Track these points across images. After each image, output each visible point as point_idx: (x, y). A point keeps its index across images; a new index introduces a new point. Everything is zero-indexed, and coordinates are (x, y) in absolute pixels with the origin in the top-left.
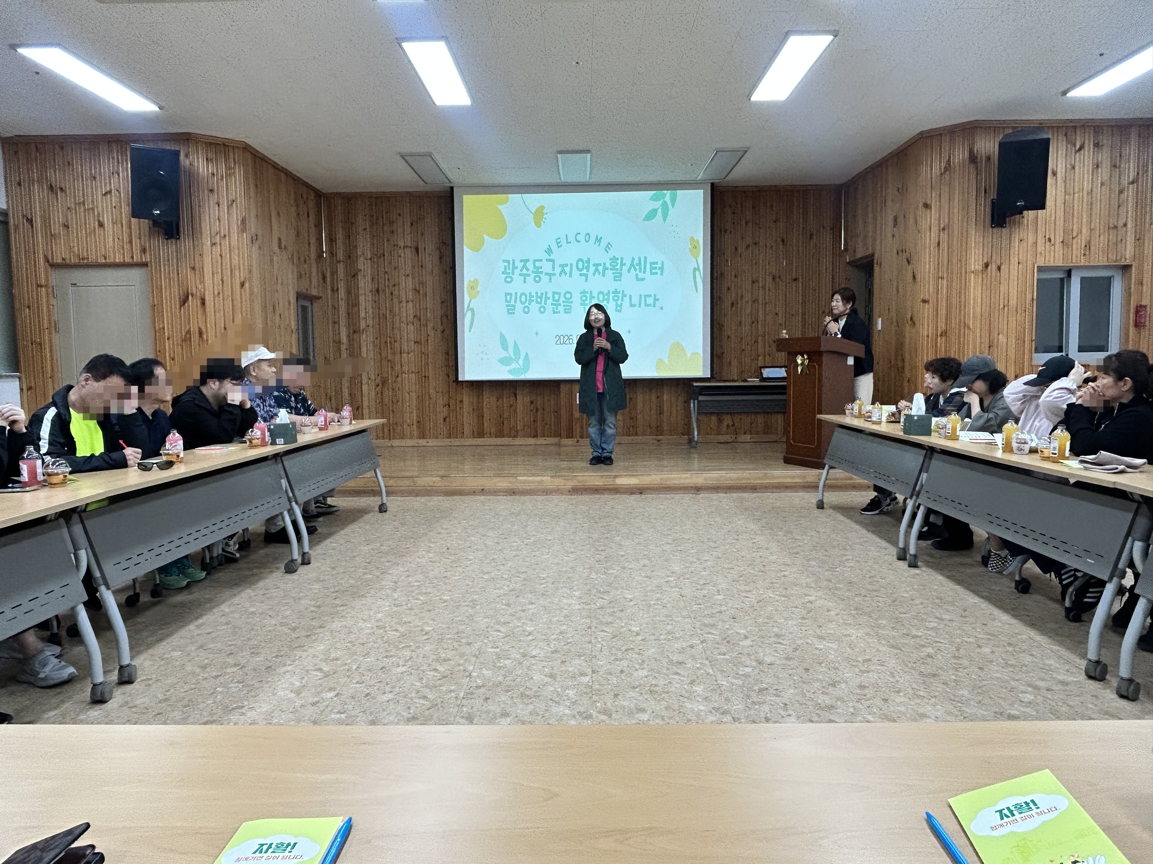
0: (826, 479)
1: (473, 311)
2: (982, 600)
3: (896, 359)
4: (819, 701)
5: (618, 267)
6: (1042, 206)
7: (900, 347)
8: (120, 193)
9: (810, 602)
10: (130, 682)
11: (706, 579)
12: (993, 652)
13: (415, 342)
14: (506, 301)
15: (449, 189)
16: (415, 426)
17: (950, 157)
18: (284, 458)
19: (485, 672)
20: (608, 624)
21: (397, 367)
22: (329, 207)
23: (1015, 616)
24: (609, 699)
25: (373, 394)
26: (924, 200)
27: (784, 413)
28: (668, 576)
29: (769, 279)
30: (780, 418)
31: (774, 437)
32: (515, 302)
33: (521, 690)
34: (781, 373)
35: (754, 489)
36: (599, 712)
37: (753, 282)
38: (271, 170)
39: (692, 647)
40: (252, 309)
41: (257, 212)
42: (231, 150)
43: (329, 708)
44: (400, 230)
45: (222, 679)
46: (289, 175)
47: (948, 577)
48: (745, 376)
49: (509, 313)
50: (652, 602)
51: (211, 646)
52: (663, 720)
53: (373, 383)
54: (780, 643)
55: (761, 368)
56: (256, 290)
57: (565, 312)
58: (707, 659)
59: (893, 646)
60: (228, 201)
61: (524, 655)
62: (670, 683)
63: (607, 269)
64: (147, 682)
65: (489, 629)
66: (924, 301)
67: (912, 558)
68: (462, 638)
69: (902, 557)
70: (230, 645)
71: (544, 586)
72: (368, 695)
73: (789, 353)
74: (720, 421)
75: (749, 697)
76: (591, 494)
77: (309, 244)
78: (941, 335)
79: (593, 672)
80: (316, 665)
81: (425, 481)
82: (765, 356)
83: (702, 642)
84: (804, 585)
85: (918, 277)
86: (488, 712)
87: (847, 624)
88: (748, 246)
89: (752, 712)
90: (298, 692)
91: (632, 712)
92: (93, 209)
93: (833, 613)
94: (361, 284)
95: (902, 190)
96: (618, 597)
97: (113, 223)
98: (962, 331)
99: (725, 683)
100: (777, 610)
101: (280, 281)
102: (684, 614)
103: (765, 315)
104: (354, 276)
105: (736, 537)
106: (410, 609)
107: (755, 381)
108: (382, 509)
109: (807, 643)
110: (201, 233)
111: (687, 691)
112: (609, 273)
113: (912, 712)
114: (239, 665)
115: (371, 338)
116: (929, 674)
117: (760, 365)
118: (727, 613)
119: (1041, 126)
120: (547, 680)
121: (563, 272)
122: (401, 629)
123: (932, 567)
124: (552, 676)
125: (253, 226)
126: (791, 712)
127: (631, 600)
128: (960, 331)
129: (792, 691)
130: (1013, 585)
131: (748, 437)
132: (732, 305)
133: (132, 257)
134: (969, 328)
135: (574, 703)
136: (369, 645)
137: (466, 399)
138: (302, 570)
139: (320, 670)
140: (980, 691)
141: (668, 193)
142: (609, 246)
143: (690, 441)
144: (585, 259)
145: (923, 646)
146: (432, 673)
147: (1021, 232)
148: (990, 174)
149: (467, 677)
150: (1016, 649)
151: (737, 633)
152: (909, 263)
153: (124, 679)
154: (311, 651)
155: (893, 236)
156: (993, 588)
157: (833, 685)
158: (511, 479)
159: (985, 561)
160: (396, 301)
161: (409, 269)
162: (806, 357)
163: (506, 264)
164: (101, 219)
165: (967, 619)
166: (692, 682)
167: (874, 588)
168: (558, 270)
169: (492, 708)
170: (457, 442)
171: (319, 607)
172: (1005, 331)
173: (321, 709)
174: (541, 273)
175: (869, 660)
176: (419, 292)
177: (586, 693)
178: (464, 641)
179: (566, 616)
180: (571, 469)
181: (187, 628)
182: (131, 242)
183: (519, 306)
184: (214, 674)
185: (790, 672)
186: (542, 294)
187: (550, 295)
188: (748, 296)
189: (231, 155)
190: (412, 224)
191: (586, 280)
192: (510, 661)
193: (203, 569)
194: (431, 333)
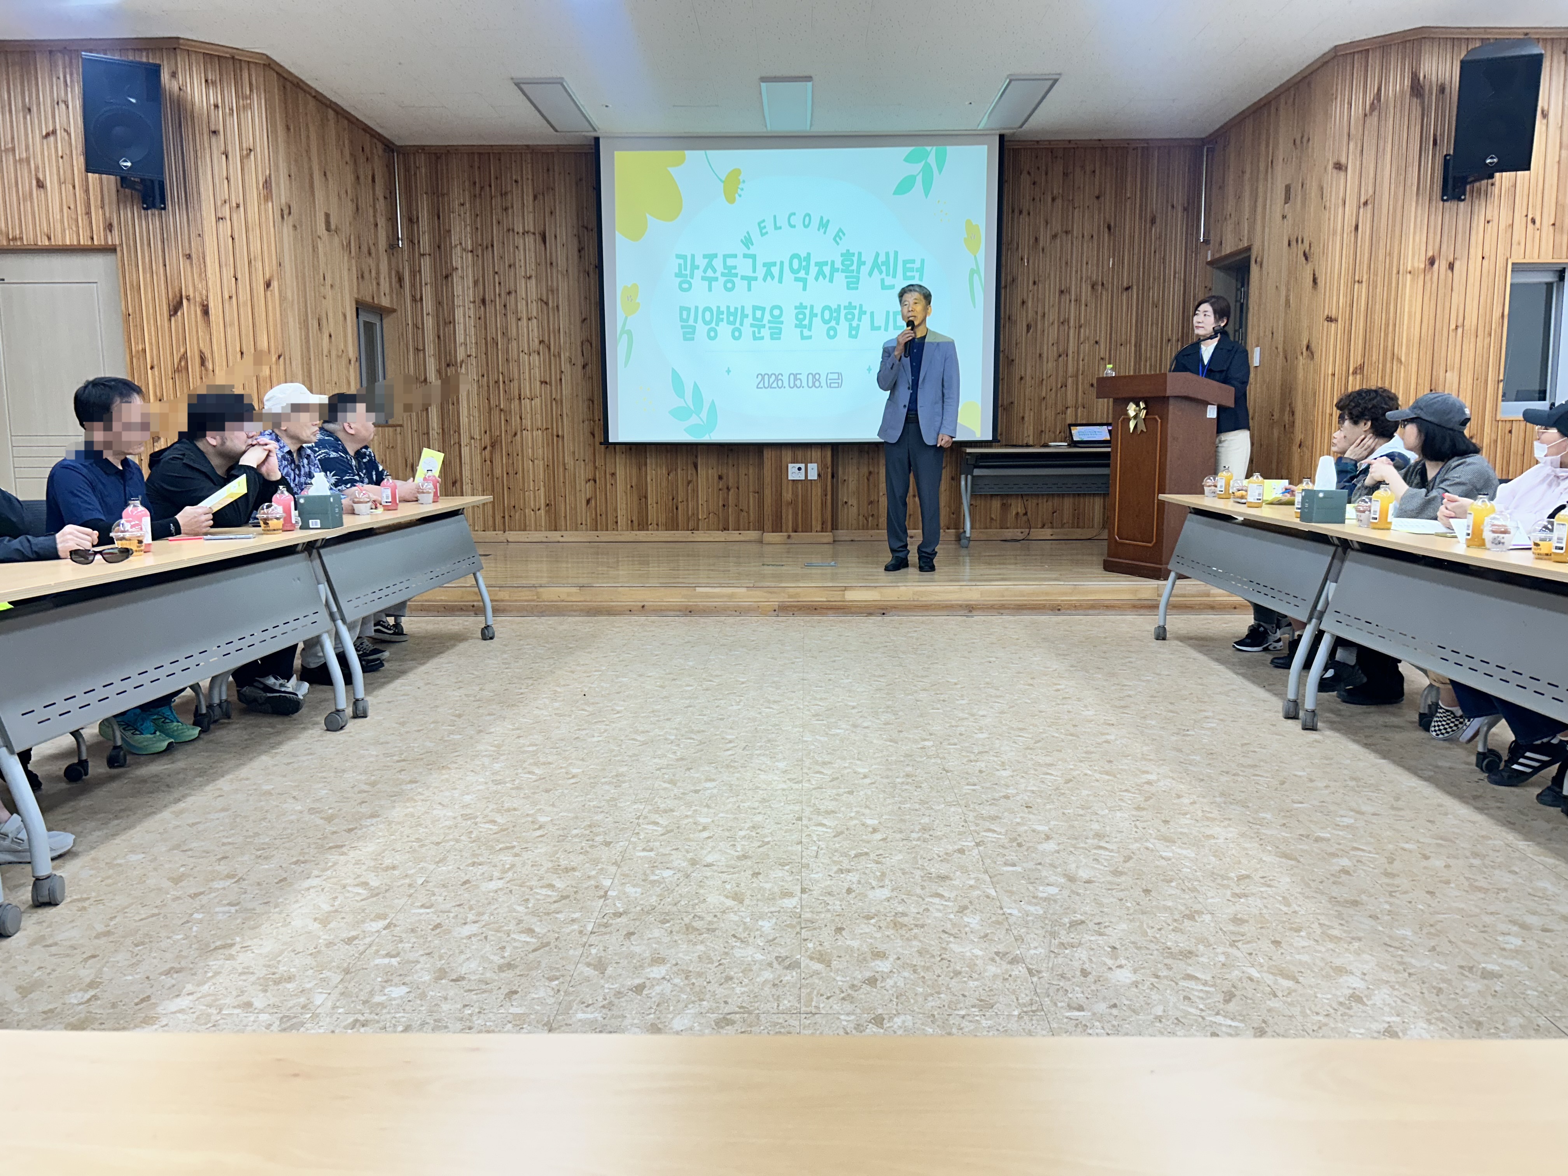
0: (1170, 595)
1: (629, 333)
2: (1425, 783)
3: (1282, 410)
4: (1169, 944)
5: (854, 267)
6: (1525, 165)
7: (1287, 391)
8: (69, 134)
9: (1149, 783)
10: (52, 903)
11: (983, 745)
12: (1447, 866)
13: (542, 382)
14: (682, 320)
15: (593, 143)
16: (542, 512)
17: (1379, 89)
18: (322, 551)
19: (629, 889)
20: (829, 812)
21: (515, 421)
22: (407, 170)
23: (1480, 810)
24: (826, 935)
25: (478, 460)
26: (1335, 160)
27: (1105, 495)
28: (925, 740)
29: (1086, 288)
30: (1098, 502)
31: (1089, 533)
32: (696, 321)
33: (687, 920)
34: (1102, 433)
35: (1056, 609)
36: (812, 959)
37: (1062, 292)
38: (312, 103)
39: (961, 851)
40: (284, 324)
41: (290, 169)
42: (244, 65)
43: (374, 948)
44: (517, 205)
45: (204, 899)
46: (340, 113)
47: (1366, 746)
48: (1045, 438)
49: (685, 339)
50: (898, 780)
51: (194, 845)
52: (915, 971)
53: (478, 445)
54: (1101, 848)
55: (1070, 425)
56: (289, 295)
57: (772, 338)
58: (986, 872)
59: (1285, 856)
60: (241, 149)
61: (693, 862)
62: (927, 910)
63: (837, 270)
64: (80, 905)
65: (641, 821)
66: (1330, 319)
67: (1310, 715)
68: (597, 835)
69: (1291, 715)
70: (224, 844)
71: (730, 752)
72: (438, 926)
73: (1116, 400)
74: (1005, 507)
75: (1054, 935)
76: (808, 614)
77: (376, 225)
78: (1355, 373)
79: (803, 891)
80: (359, 876)
81: (553, 594)
82: (1076, 408)
83: (978, 845)
84: (1139, 756)
85: (1321, 282)
86: (631, 955)
87: (1208, 819)
88: (1055, 237)
89: (1060, 960)
90: (324, 921)
91: (865, 959)
92: (28, 160)
93: (1186, 801)
94: (458, 290)
95: (1301, 143)
96: (846, 772)
97: (60, 183)
98: (1388, 365)
99: (1015, 912)
100: (1096, 795)
101: (329, 281)
102: (949, 799)
103: (1080, 343)
104: (447, 277)
105: (1031, 682)
106: (518, 788)
107: (1061, 446)
108: (487, 634)
109: (1147, 849)
110: (199, 201)
111: (954, 925)
112: (840, 277)
113: (1322, 964)
114: (233, 876)
115: (473, 375)
116: (1346, 902)
117: (1069, 421)
118: (1018, 798)
119: (1527, 36)
120: (730, 903)
121: (769, 274)
122: (500, 820)
123: (1338, 730)
124: (738, 898)
125: (282, 192)
126: (1123, 962)
127: (865, 777)
128: (1384, 366)
129: (1124, 926)
130: (1473, 759)
131: (1047, 533)
132: (1029, 327)
133: (92, 239)
134: (1400, 361)
135: (771, 942)
136: (448, 845)
137: (620, 473)
138: (353, 726)
139: (365, 884)
140: (1432, 930)
141: (932, 151)
142: (839, 235)
143: (959, 538)
144: (803, 255)
145: (1334, 855)
146: (544, 891)
147: (1489, 207)
148: (1443, 112)
149: (600, 897)
150: (1487, 862)
151: (1034, 831)
152: (1307, 259)
153: (41, 900)
154: (352, 854)
155: (1284, 217)
156: (1440, 764)
157: (1191, 917)
158: (685, 591)
159: (1425, 722)
160: (511, 319)
161: (531, 270)
162: (1142, 405)
163: (681, 261)
164: (41, 177)
165: (1401, 813)
166: (962, 909)
167: (1250, 762)
168: (761, 272)
169: (637, 949)
170: (605, 536)
171: (373, 784)
172: (1457, 366)
173: (361, 948)
174: (736, 275)
175: (1248, 877)
176: (547, 304)
177: (792, 926)
178: (599, 839)
179: (764, 800)
180: (779, 577)
181: (158, 817)
182: (88, 213)
183: (701, 329)
184: (192, 891)
185: (1121, 895)
186: (736, 309)
187: (749, 311)
188: (1052, 316)
189: (245, 75)
190: (535, 197)
191: (804, 289)
192: (671, 872)
193: (196, 724)
194: (566, 367)
